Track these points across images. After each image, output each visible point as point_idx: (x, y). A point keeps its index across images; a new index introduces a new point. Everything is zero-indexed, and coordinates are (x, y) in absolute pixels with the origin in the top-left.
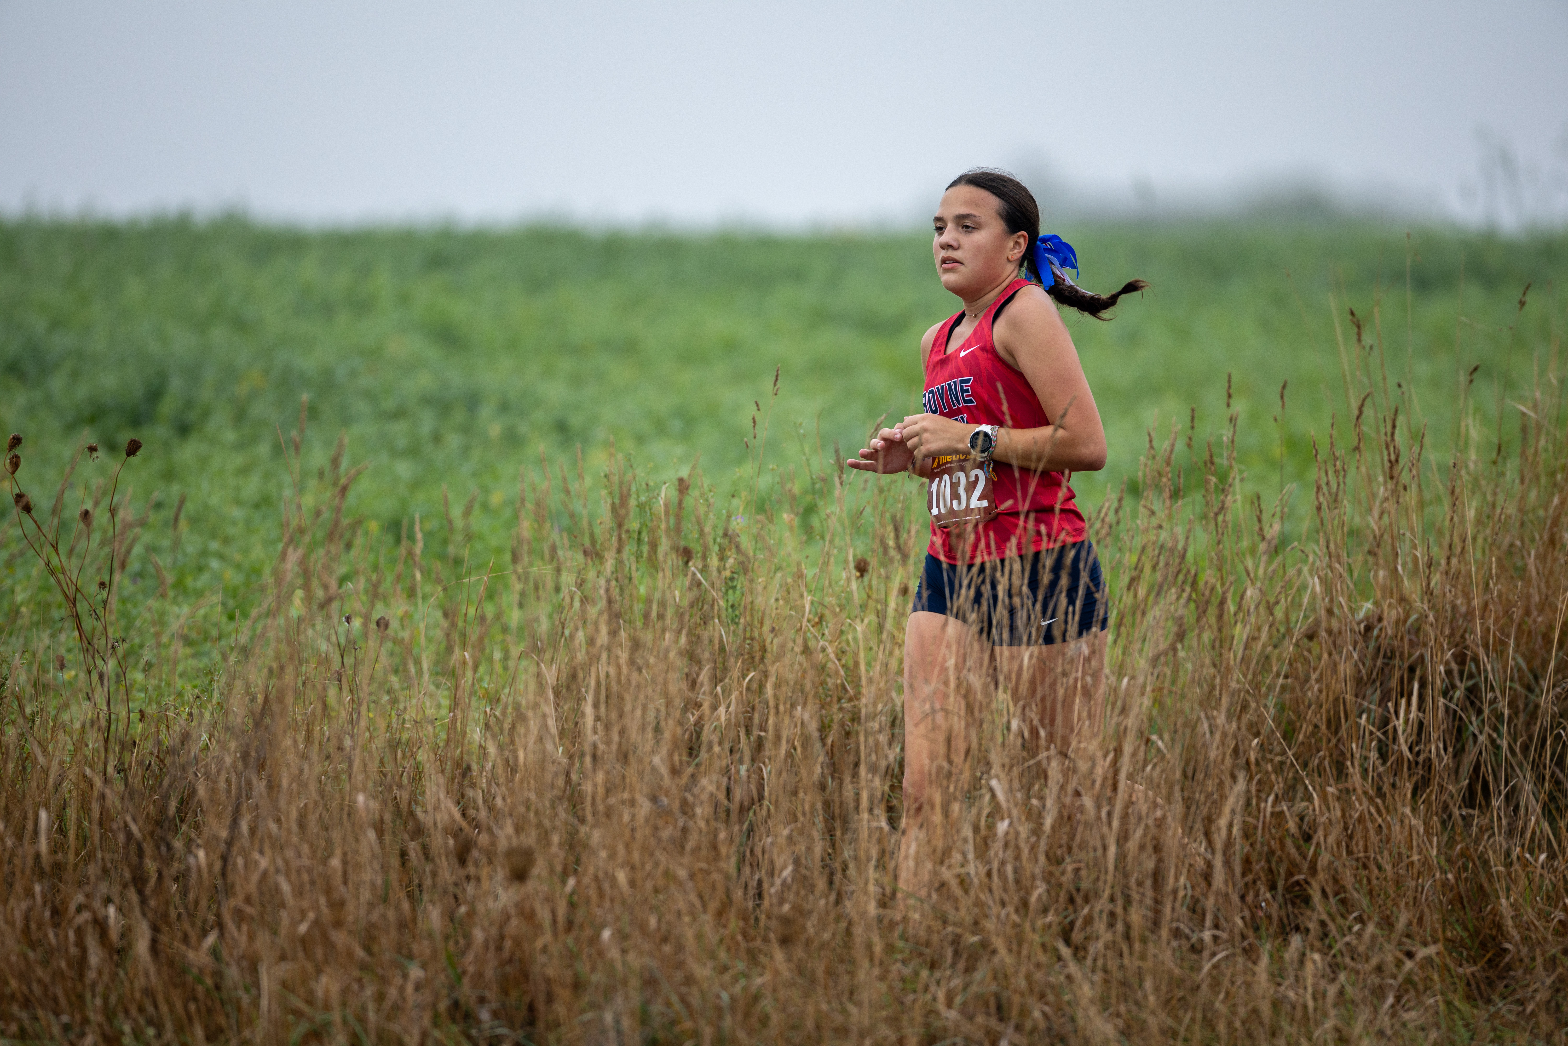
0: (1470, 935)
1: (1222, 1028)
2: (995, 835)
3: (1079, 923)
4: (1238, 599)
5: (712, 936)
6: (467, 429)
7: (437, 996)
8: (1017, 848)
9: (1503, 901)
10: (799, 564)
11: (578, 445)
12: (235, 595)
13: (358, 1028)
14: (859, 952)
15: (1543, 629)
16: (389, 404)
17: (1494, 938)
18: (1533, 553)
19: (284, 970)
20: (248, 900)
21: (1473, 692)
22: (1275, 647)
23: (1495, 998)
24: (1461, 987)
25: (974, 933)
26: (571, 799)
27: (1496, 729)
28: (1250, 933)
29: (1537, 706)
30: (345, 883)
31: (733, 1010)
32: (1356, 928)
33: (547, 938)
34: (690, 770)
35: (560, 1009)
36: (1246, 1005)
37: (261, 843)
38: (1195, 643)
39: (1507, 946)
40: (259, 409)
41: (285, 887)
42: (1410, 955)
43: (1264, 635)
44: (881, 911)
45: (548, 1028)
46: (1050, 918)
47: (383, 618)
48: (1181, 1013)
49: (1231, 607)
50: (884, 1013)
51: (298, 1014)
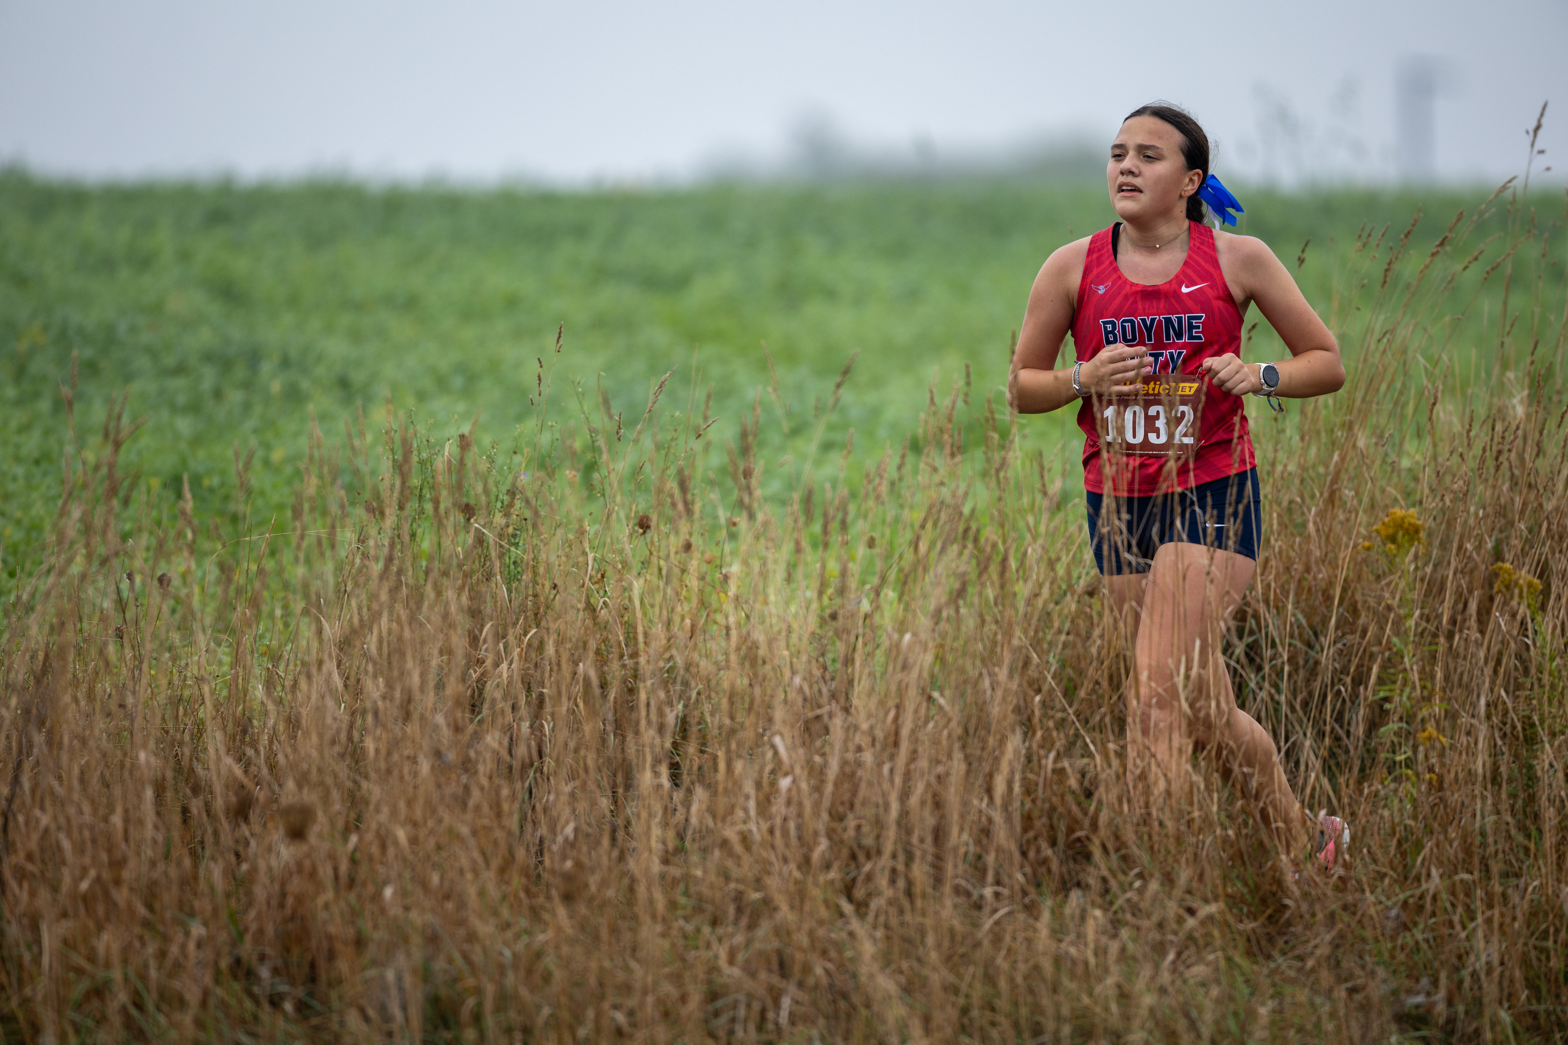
0: (1251, 891)
1: (1003, 984)
2: (777, 791)
3: (861, 878)
4: (1019, 555)
5: (494, 893)
6: (247, 385)
7: (218, 955)
8: (800, 804)
9: (1283, 857)
10: (580, 520)
11: (359, 402)
12: (15, 553)
13: (140, 986)
14: (640, 909)
15: (1323, 585)
16: (170, 361)
17: (1274, 894)
18: (1313, 510)
19: (65, 927)
20: (30, 857)
21: (1252, 651)
22: (1057, 603)
23: (1275, 953)
24: (1241, 943)
25: (757, 890)
26: (353, 755)
27: (1276, 686)
28: (1032, 890)
29: (1317, 663)
30: (126, 840)
31: (515, 967)
32: (1137, 884)
33: (329, 895)
34: (471, 728)
35: (343, 966)
36: (1027, 961)
37: (42, 800)
38: (976, 600)
39: (1287, 902)
40: (40, 365)
41: (66, 845)
42: (1191, 912)
43: (1045, 592)
44: (664, 868)
45: (330, 985)
46: (833, 874)
47: (163, 575)
48: (962, 970)
49: (1013, 564)
50: (667, 970)
51: (80, 971)
